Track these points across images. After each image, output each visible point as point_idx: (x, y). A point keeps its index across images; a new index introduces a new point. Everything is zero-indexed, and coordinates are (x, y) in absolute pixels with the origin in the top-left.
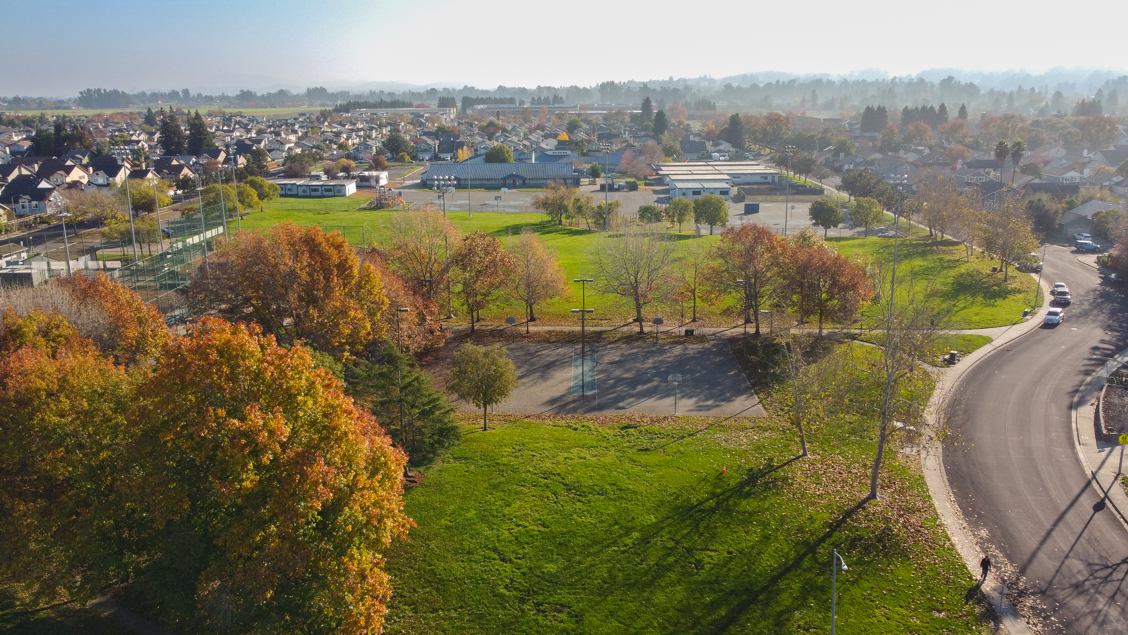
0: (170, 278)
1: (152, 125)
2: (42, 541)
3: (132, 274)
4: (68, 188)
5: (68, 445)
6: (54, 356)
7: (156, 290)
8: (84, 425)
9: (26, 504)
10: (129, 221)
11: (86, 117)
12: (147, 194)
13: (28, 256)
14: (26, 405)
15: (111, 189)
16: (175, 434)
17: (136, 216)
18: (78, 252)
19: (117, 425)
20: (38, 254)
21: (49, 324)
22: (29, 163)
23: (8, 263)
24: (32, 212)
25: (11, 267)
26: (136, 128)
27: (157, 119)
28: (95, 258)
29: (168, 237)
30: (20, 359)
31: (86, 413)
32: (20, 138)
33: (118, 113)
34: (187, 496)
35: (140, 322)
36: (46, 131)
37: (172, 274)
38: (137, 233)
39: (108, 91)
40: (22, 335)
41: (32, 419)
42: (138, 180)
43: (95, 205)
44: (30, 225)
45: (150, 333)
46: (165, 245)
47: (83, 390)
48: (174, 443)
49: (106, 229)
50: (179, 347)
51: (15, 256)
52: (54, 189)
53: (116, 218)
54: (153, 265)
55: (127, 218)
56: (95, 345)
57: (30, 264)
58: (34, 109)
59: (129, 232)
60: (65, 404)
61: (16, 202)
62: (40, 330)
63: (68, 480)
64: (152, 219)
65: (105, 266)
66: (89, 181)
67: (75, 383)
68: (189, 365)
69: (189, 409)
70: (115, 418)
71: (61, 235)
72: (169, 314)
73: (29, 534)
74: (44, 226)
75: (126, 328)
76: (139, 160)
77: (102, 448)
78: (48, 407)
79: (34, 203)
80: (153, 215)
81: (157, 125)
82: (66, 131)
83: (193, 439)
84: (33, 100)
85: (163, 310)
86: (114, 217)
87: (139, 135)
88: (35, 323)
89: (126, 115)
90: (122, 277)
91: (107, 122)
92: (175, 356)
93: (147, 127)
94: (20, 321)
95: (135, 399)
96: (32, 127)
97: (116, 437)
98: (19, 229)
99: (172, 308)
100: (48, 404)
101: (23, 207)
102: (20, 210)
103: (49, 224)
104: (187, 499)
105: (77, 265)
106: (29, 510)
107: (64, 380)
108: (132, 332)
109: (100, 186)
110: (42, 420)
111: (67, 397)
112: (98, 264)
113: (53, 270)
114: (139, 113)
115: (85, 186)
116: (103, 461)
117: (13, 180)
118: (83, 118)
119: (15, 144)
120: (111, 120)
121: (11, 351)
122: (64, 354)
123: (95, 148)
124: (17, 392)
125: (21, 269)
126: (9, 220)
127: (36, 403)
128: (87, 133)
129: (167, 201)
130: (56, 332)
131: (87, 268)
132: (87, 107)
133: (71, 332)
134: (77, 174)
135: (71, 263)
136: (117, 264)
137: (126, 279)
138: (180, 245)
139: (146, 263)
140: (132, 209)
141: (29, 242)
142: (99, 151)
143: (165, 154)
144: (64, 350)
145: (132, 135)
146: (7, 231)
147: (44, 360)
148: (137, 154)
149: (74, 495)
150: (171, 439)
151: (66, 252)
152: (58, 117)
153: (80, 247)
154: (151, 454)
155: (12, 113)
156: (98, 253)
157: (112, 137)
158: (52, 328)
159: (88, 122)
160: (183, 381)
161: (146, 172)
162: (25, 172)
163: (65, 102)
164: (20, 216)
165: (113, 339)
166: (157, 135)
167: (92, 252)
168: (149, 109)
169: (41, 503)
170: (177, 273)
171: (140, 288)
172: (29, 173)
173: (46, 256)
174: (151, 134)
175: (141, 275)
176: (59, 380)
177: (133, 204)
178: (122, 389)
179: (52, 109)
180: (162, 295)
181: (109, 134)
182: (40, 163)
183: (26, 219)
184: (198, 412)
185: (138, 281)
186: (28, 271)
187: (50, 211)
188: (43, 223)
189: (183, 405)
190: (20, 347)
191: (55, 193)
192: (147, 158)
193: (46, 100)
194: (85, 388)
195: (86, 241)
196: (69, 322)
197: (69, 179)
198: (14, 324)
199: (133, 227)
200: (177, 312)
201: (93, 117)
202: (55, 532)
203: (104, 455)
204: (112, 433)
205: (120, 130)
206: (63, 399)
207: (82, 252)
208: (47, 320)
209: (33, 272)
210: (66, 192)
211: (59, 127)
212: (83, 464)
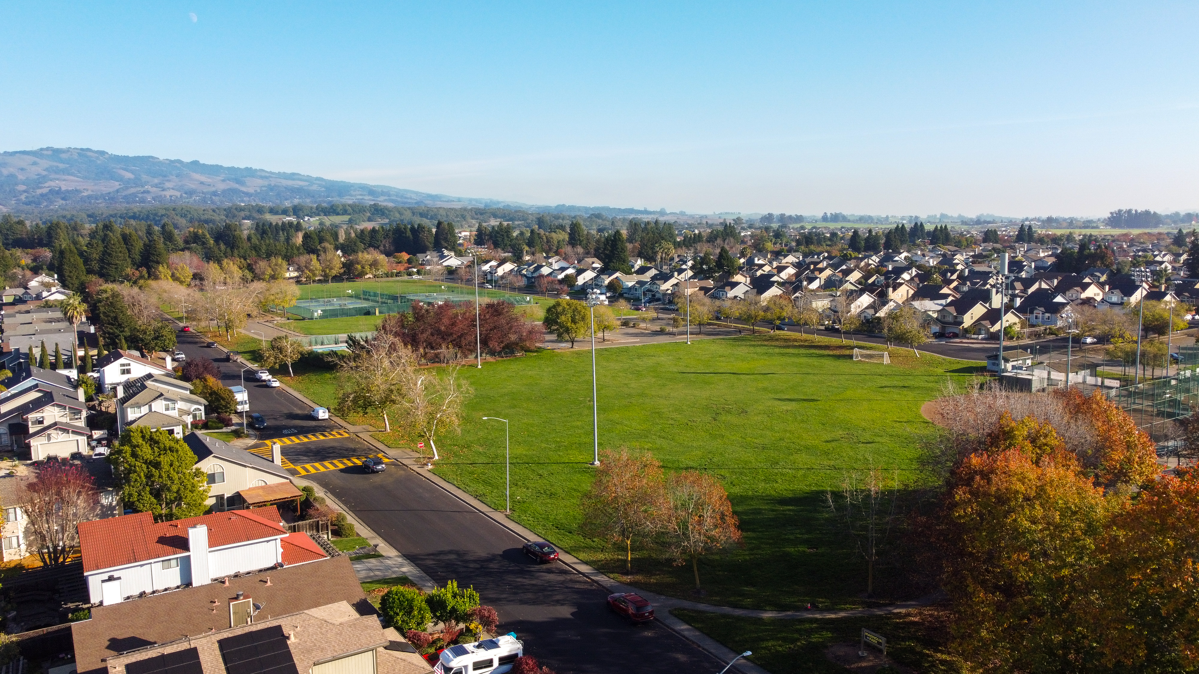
0: (1170, 406)
1: (1180, 246)
2: (993, 632)
3: (1130, 394)
4: (1081, 304)
5: (1033, 551)
6: (1037, 463)
7: (1152, 415)
8: (1052, 537)
9: (986, 593)
10: (1136, 342)
11: (1112, 236)
12: (1162, 317)
13: (1032, 363)
14: (1004, 503)
15: (1123, 308)
16: (1145, 575)
17: (1144, 337)
18: (1079, 366)
19: (1084, 547)
20: (1042, 363)
21: (1038, 432)
22: (1050, 278)
23: (1014, 367)
24: (1043, 323)
25: (1015, 371)
26: (1163, 248)
27: (1187, 240)
28: (1094, 374)
29: (1177, 363)
30: (1006, 460)
31: (1057, 527)
32: (1046, 254)
33: (1145, 234)
34: (1145, 643)
35: (1129, 446)
36: (1070, 249)
37: (1173, 403)
38: (1143, 354)
39: (1139, 211)
40: (1013, 437)
41: (1006, 517)
42: (1154, 302)
43: (1104, 322)
44: (1040, 335)
45: (1137, 459)
46: (1172, 371)
47: (1057, 503)
48: (1141, 584)
49: (1111, 347)
50: (1166, 486)
51: (1021, 362)
52: (1068, 304)
53: (1123, 338)
54: (1154, 389)
55: (1135, 339)
56: (1078, 460)
57: (1033, 371)
58: (1064, 228)
59: (1134, 353)
60: (1039, 512)
61: (1032, 312)
62: (1029, 436)
63: (1027, 584)
64: (1161, 343)
65: (1103, 382)
66: (1103, 299)
67: (1052, 494)
68: (1174, 508)
69: (1164, 553)
70: (1084, 540)
71: (1066, 347)
72: (1161, 444)
73: (983, 622)
74: (1052, 337)
75: (1113, 450)
76: (1159, 282)
77: (1065, 565)
78: (1023, 510)
79: (1047, 315)
80: (1163, 338)
81: (1186, 246)
82: (1090, 249)
83: (1162, 586)
84: (1065, 220)
85: (1155, 438)
86: (1122, 336)
87: (1164, 255)
88: (1026, 429)
89: (1154, 235)
90: (1118, 396)
91: (1132, 242)
92: (1159, 494)
93: (1175, 248)
94: (1013, 424)
95: (1107, 527)
96: (1059, 245)
97: (1081, 558)
98: (1029, 337)
99: (1166, 438)
100: (1022, 507)
101: (1036, 317)
102: (1033, 321)
103: (1057, 336)
104: (1143, 646)
105: (1076, 378)
106: (987, 600)
107: (1041, 489)
108: (1118, 456)
109: (1113, 304)
110: (1015, 520)
111: (1041, 505)
112: (1097, 381)
113: (1052, 379)
114: (1168, 234)
115: (1098, 303)
116: (1063, 576)
117: (1032, 293)
118: (1109, 237)
119: (1041, 259)
120: (1137, 240)
121: (1000, 449)
122: (1046, 463)
123: (1115, 267)
124: (998, 489)
125: (1023, 375)
126: (1022, 328)
127: (1013, 504)
128: (1110, 252)
129: (1182, 325)
130: (1044, 441)
131: (1084, 382)
132: (1114, 227)
133: (1057, 443)
134: (1093, 292)
135: (1071, 375)
136: (1116, 384)
137: (1123, 399)
138: (1188, 373)
139: (1146, 386)
140: (1142, 330)
141: (1034, 350)
142: (1119, 270)
143: (1190, 276)
144: (1047, 459)
145: (1155, 256)
146: (1018, 338)
147: (1028, 465)
148: (1157, 275)
149: (1030, 600)
150: (1139, 579)
151: (1067, 365)
152: (1085, 236)
153: (1082, 361)
154: (1113, 587)
155: (1044, 232)
156: (1098, 369)
157: (1134, 257)
158: (1041, 436)
159: (1113, 241)
160: (1163, 522)
161: (1164, 294)
162: (1044, 286)
163: (1094, 222)
164: (1033, 326)
165: (1097, 458)
166: (1185, 257)
167: (1092, 367)
168: (1180, 230)
169: (998, 597)
170: (1179, 401)
171: (1135, 410)
172: (1048, 287)
173: (1049, 365)
174: (1178, 255)
175: (1138, 398)
176: (1037, 487)
177: (1143, 325)
178: (1096, 512)
179: (1080, 228)
180: (1158, 422)
181: (1132, 254)
182: (1060, 278)
183: (1037, 329)
184: (1175, 560)
185: (1134, 403)
186: (1030, 377)
187: (1060, 324)
188: (1052, 334)
189: (1159, 548)
190: (1009, 447)
191: (1068, 307)
192: (1168, 280)
193: (1076, 220)
194: (1060, 502)
195: (1089, 356)
196: (1057, 433)
197: (1083, 296)
198: (1008, 426)
199: (1140, 348)
200: (1171, 443)
201: (1119, 236)
202: (1005, 629)
203: (1065, 572)
204: (1078, 553)
205: (1144, 250)
206: (1038, 507)
207: (1082, 367)
208: (1037, 427)
209: (1034, 378)
210: (1079, 308)
211: (1083, 246)
212: (1043, 574)
